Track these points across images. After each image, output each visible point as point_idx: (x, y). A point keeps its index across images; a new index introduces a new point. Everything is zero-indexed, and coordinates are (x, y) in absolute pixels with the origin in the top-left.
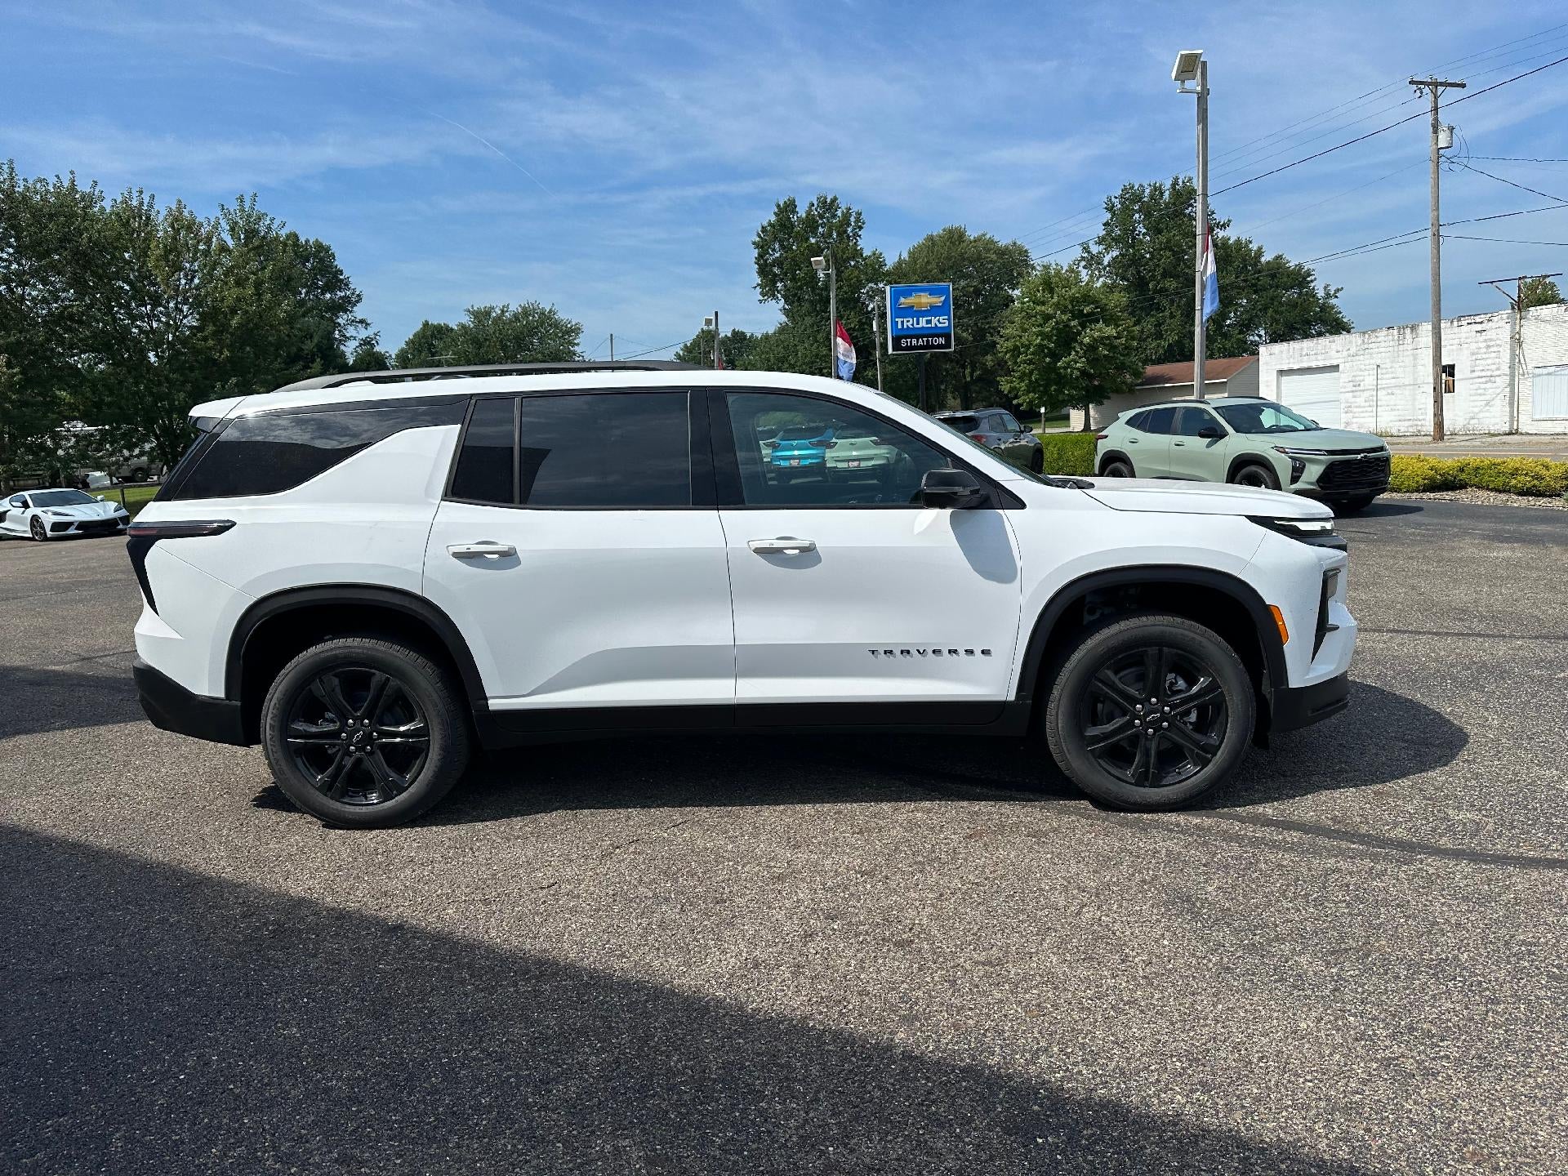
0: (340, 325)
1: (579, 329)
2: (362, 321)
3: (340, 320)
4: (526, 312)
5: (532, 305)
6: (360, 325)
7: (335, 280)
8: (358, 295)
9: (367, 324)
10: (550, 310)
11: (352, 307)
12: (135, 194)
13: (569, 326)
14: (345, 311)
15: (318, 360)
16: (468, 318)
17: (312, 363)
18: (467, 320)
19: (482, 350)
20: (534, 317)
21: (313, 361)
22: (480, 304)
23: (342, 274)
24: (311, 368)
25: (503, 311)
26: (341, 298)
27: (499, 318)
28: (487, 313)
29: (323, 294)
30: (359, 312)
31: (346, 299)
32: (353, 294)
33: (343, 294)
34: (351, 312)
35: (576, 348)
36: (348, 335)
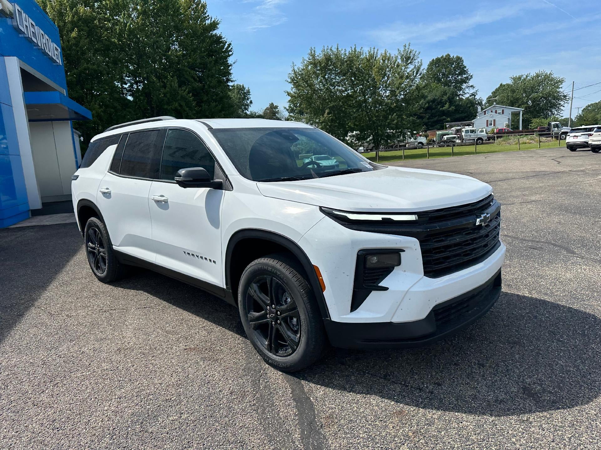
0: (463, 89)
1: (563, 80)
2: (472, 86)
3: (463, 87)
4: (538, 76)
5: (541, 72)
6: (471, 88)
7: (463, 71)
8: (471, 76)
9: (474, 87)
10: (550, 73)
11: (469, 81)
12: (372, 49)
13: (558, 79)
14: (465, 83)
15: (448, 103)
16: (510, 80)
17: (445, 104)
18: (510, 82)
19: (515, 94)
20: (541, 77)
21: (446, 104)
22: (517, 75)
23: (466, 68)
24: (444, 106)
25: (527, 76)
26: (465, 77)
27: (525, 79)
28: (520, 78)
29: (458, 77)
30: (471, 83)
31: (467, 78)
32: (469, 75)
33: (465, 76)
34: (468, 83)
35: (560, 90)
36: (466, 92)
